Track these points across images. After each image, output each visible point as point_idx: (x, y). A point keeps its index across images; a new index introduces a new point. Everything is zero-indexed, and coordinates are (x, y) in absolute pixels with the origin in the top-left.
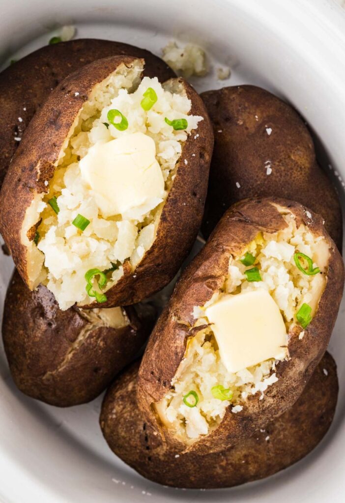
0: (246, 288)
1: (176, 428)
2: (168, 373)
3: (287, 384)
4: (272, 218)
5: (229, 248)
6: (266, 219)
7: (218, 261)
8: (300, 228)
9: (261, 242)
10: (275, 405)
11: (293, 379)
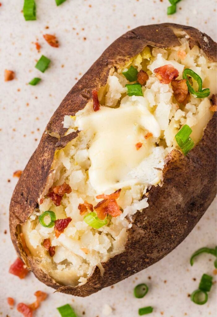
0: (125, 103)
1: (41, 256)
2: (35, 190)
3: (162, 215)
4: (165, 37)
5: (113, 61)
6: (158, 38)
7: (100, 74)
8: (193, 49)
9: (147, 56)
10: (147, 240)
11: (169, 211)
